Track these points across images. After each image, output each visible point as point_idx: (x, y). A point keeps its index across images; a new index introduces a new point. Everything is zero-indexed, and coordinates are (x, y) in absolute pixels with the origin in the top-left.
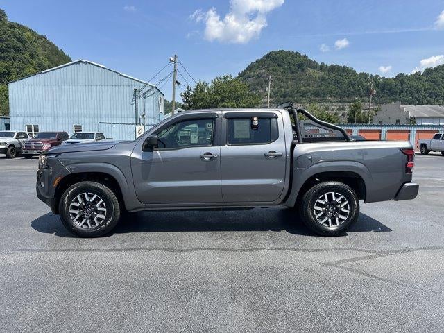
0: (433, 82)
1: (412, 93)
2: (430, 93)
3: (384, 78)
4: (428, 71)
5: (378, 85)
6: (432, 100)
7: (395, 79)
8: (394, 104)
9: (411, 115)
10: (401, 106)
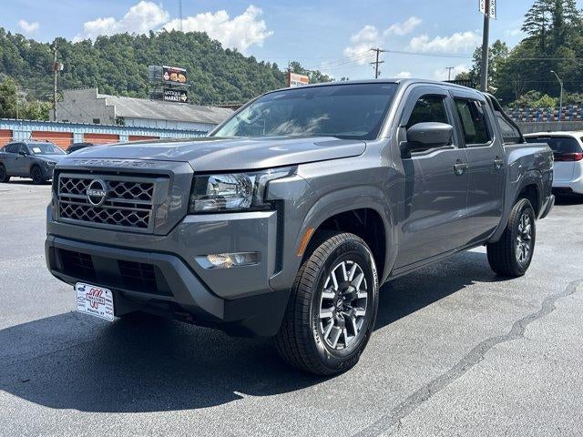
0: (111, 60)
1: (81, 75)
2: (109, 78)
3: (32, 41)
4: (102, 42)
5: (23, 54)
6: (112, 89)
7: (51, 47)
8: (86, 92)
9: (117, 113)
10: (99, 96)
